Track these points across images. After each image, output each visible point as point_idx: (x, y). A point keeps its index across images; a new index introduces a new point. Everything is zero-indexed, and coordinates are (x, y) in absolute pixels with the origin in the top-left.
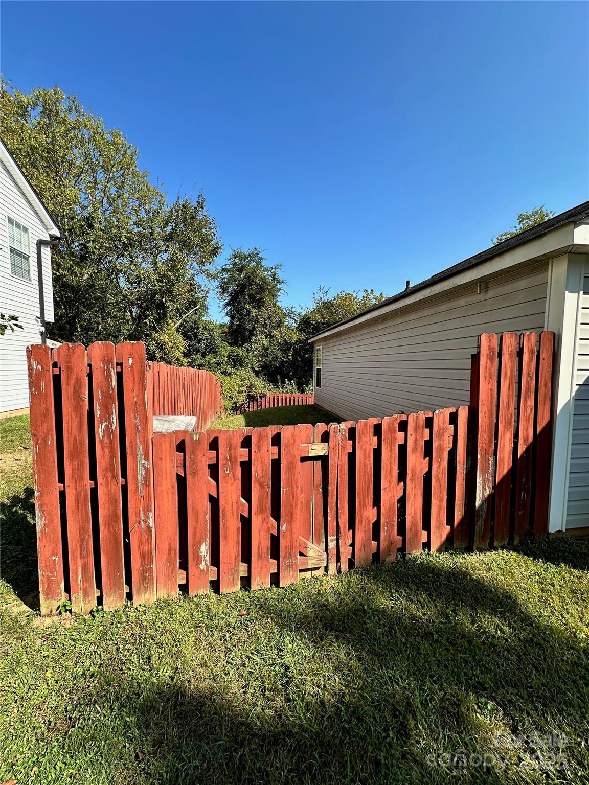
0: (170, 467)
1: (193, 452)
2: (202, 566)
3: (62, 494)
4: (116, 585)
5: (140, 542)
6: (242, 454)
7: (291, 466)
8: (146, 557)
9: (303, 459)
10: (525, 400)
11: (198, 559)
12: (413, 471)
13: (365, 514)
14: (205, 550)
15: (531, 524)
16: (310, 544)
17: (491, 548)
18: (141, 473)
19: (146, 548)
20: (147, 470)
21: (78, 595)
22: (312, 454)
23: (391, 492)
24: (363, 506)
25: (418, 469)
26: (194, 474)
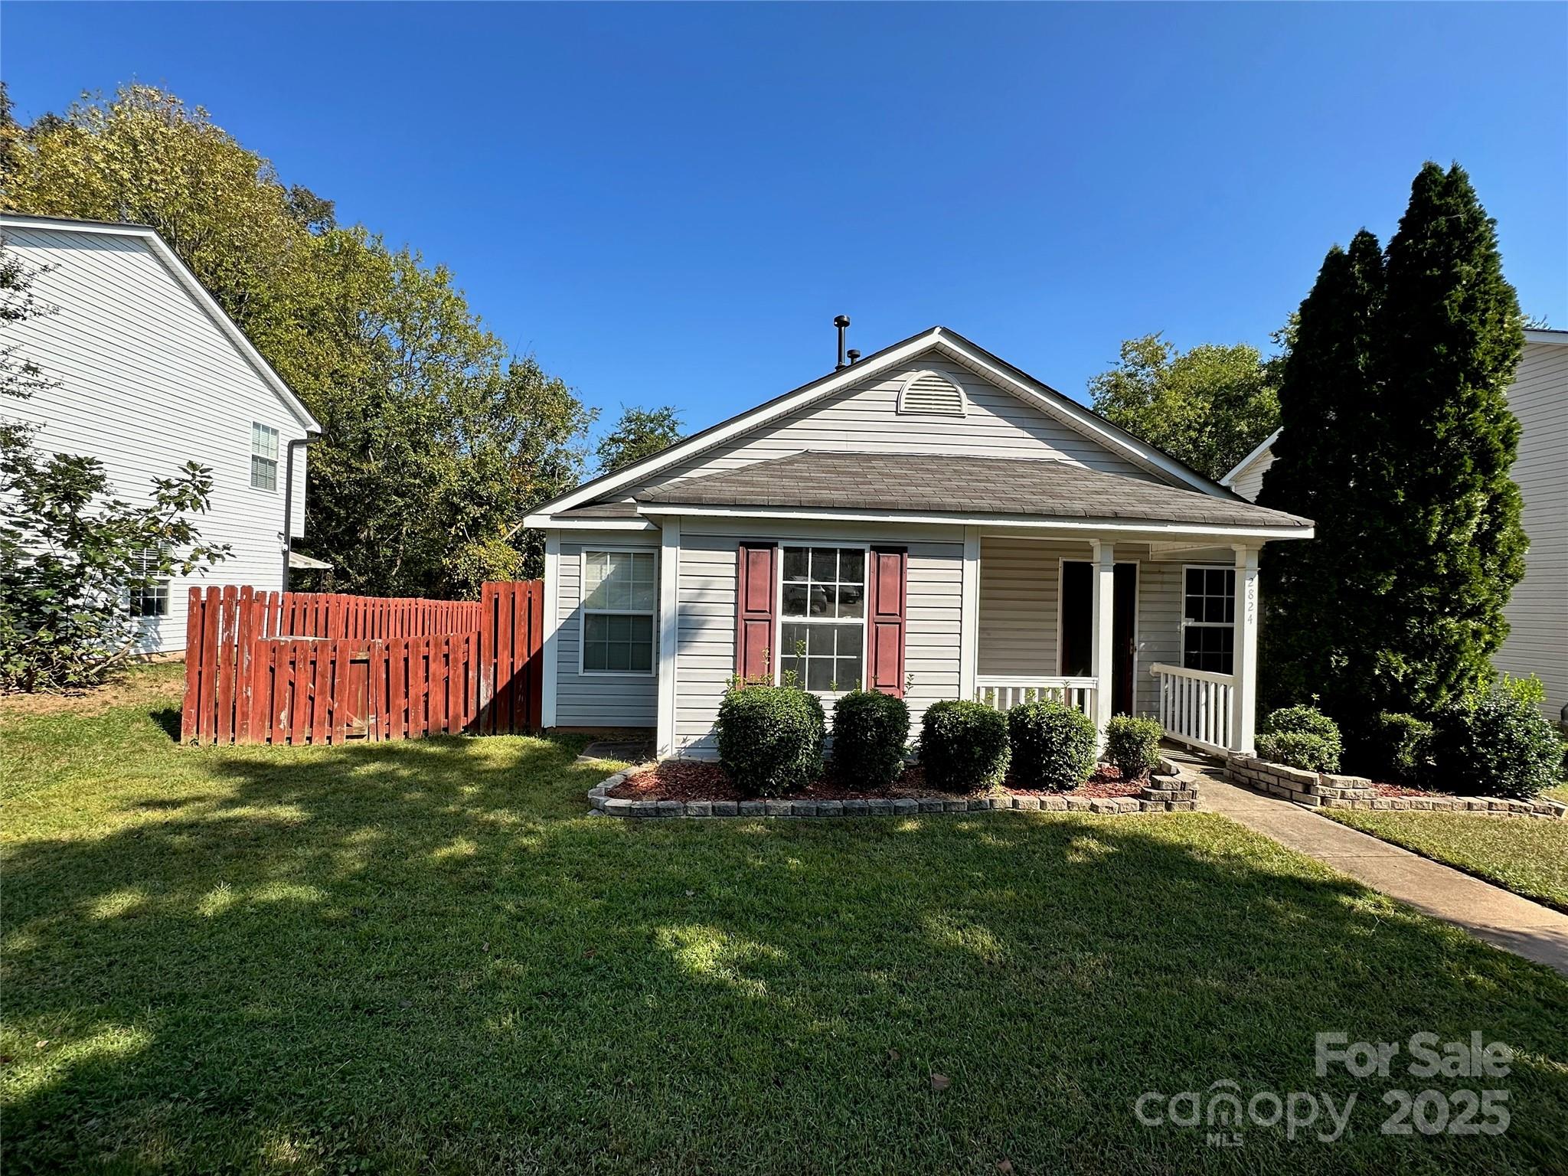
0: (266, 662)
1: (280, 653)
2: (282, 726)
3: (200, 673)
4: (225, 731)
5: (242, 706)
6: (311, 656)
7: (343, 666)
8: (245, 715)
9: (353, 662)
10: (519, 628)
11: (279, 722)
12: (434, 675)
13: (397, 702)
14: (284, 715)
15: (528, 719)
16: (355, 719)
17: (495, 734)
18: (246, 663)
19: (245, 709)
20: (250, 662)
21: (203, 735)
22: (358, 658)
23: (417, 688)
24: (396, 696)
25: (438, 673)
26: (280, 666)
